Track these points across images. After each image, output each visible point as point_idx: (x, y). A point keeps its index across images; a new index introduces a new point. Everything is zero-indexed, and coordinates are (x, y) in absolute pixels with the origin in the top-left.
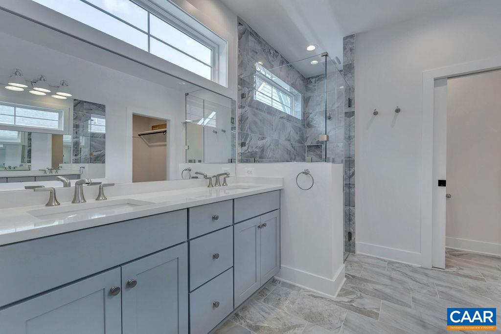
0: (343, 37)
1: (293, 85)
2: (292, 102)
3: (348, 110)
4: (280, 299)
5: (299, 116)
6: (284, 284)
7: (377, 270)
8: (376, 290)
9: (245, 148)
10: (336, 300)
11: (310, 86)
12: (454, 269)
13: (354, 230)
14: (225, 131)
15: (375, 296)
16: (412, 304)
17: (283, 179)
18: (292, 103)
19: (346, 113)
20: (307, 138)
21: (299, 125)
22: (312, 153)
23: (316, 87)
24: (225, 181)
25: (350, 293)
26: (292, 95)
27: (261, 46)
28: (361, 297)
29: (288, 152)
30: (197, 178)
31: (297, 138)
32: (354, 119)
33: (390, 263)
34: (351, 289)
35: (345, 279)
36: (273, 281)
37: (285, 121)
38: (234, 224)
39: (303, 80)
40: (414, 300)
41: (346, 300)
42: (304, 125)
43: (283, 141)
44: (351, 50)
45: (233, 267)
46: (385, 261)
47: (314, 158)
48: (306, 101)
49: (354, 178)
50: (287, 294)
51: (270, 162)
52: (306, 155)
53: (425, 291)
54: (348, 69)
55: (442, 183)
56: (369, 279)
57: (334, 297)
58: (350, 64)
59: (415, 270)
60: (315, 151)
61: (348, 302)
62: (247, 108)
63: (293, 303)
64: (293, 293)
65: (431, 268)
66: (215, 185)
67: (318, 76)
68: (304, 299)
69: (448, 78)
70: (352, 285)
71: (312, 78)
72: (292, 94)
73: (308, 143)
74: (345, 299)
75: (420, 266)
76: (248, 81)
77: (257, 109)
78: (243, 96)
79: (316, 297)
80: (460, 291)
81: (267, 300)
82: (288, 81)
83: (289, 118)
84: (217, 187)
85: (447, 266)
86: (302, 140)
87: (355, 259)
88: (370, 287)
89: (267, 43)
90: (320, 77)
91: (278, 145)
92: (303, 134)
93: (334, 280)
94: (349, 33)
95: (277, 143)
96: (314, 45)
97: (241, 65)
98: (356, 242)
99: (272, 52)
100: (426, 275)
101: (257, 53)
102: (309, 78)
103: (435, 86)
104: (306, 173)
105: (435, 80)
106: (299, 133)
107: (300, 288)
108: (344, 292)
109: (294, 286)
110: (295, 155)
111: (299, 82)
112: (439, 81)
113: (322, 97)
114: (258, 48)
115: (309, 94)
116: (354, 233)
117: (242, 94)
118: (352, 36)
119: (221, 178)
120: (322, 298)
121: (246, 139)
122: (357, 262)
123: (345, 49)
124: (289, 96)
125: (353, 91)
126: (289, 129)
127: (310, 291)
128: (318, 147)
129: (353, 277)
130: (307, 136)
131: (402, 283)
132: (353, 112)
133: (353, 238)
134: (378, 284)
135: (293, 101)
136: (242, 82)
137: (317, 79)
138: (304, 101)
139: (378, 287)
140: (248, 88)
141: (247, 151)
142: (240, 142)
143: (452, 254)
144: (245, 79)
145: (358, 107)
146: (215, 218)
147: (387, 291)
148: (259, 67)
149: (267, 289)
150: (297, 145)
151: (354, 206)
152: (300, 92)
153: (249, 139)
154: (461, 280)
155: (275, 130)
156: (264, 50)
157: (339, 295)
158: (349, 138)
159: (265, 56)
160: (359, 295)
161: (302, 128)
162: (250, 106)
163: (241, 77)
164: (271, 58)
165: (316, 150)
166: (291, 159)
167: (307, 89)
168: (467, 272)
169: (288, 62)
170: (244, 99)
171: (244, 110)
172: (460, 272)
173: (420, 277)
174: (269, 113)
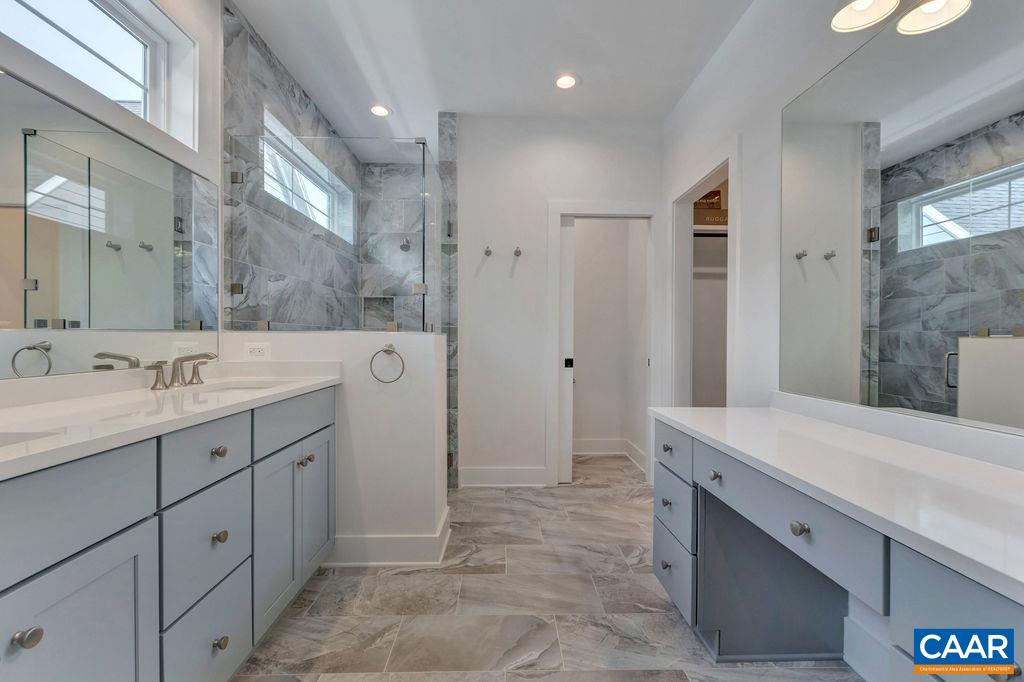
0: (437, 111)
1: (338, 172)
2: (333, 205)
3: (448, 241)
4: (342, 600)
5: (348, 237)
6: (344, 571)
7: (492, 505)
8: (496, 533)
9: (239, 298)
10: (444, 566)
11: (368, 180)
12: (580, 481)
13: (456, 447)
14: (149, 249)
15: (496, 543)
16: (541, 538)
17: (341, 363)
18: (331, 208)
19: (443, 246)
20: (363, 282)
21: (350, 255)
22: (373, 313)
23: (381, 185)
24: (195, 372)
25: (460, 550)
26: (332, 191)
27: (275, 75)
28: (478, 550)
29: (330, 311)
30: (110, 367)
31: (346, 281)
32: (456, 258)
33: (509, 490)
34: (462, 544)
35: (450, 530)
36: (321, 573)
37: (323, 244)
38: (254, 463)
39: (356, 166)
40: (544, 532)
41: (458, 561)
42: (358, 257)
43: (319, 287)
44: (452, 138)
45: (252, 556)
46: (502, 489)
47: (379, 323)
48: (362, 209)
49: (456, 360)
50: (354, 586)
51: (293, 330)
52: (361, 316)
53: (554, 517)
54: (448, 169)
55: (569, 363)
56: (485, 520)
57: (438, 563)
58: (451, 163)
59: (539, 493)
60: (379, 309)
61: (461, 563)
62: (244, 206)
63: (370, 596)
64: (365, 582)
65: (556, 484)
66: (172, 384)
67: (387, 165)
68: (389, 584)
69: (576, 217)
70: (461, 537)
71: (375, 165)
72: (333, 188)
73: (366, 293)
74: (456, 561)
75: (545, 485)
76: (246, 145)
77: (266, 211)
78: (235, 178)
79: (408, 573)
80: (589, 506)
81: (316, 610)
82: (328, 162)
83: (330, 238)
84: (177, 389)
85: (574, 479)
86: (355, 285)
87: (460, 496)
88: (487, 532)
89: (286, 72)
90: (390, 167)
91: (309, 295)
92: (355, 273)
93: (437, 535)
94: (448, 108)
95: (307, 291)
96: (387, 108)
97: (229, 105)
98: (460, 468)
99: (297, 94)
100: (552, 495)
101: (265, 86)
102: (368, 164)
103: (562, 225)
104: (389, 351)
105: (562, 216)
106: (348, 271)
107: (377, 569)
108: (453, 551)
109: (365, 568)
110: (342, 317)
111: (349, 167)
112: (567, 219)
113: (394, 206)
114: (268, 76)
115: (369, 196)
116: (457, 453)
117: (232, 173)
118: (453, 115)
119: (188, 366)
120: (419, 571)
121: (242, 276)
122: (462, 501)
123: (441, 133)
124: (327, 191)
125: (456, 210)
126: (332, 261)
127: (395, 568)
128: (386, 301)
129: (461, 524)
130: (364, 278)
131: (526, 514)
132: (456, 246)
133: (454, 463)
134: (497, 524)
135: (336, 203)
136: (232, 146)
137: (384, 169)
138: (358, 207)
139: (498, 528)
140: (247, 162)
141: (245, 305)
142: (229, 283)
143: (579, 461)
144: (240, 141)
145: (462, 238)
146: (218, 453)
147: (511, 530)
148: (271, 122)
149: (309, 592)
150: (344, 295)
151: (456, 408)
152: (352, 189)
153: (248, 278)
154: (589, 492)
155: (304, 263)
156: (281, 85)
157: (446, 558)
158: (450, 292)
159: (284, 98)
160: (474, 549)
161: (355, 261)
162: (250, 203)
163: (233, 132)
164: (295, 107)
165: (382, 308)
166: (334, 324)
167: (365, 186)
168: (594, 481)
169: (329, 124)
170: (237, 186)
171: (237, 211)
172: (588, 482)
173: (548, 501)
174: (292, 224)
